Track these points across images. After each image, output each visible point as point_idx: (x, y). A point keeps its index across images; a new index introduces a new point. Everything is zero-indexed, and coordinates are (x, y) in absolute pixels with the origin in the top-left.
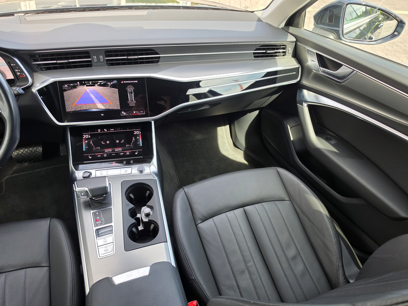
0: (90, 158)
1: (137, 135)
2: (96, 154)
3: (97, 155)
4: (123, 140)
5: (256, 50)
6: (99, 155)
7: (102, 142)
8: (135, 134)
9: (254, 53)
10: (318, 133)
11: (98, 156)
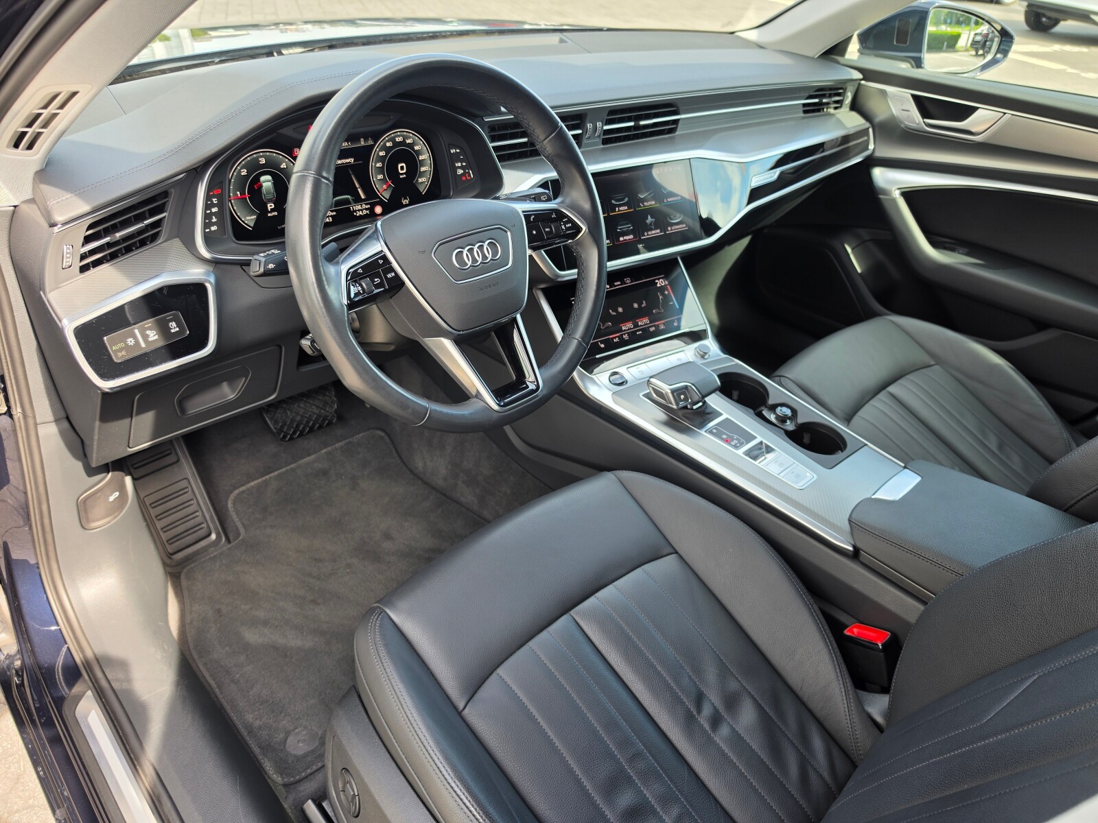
0: (602, 346)
1: (662, 289)
2: (611, 337)
3: (613, 338)
4: (644, 302)
5: (807, 98)
6: (615, 338)
7: (610, 311)
8: (658, 285)
9: (804, 105)
10: (934, 244)
11: (615, 340)
